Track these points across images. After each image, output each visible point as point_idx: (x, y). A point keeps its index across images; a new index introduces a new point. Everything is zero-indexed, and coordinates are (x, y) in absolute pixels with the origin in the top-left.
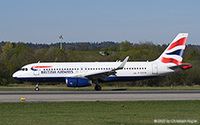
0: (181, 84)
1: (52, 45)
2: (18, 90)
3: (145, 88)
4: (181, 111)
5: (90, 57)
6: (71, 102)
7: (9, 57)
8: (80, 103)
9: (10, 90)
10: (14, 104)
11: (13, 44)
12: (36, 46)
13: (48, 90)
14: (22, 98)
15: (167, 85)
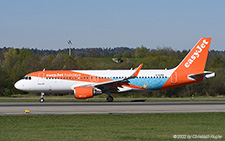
0: (204, 94)
1: (60, 51)
2: (22, 101)
3: (163, 98)
4: (203, 124)
5: (102, 64)
6: (81, 115)
7: (12, 65)
8: (90, 115)
9: (13, 101)
10: (17, 117)
11: (17, 50)
12: (42, 53)
13: (55, 101)
14: (27, 110)
15: (187, 96)
